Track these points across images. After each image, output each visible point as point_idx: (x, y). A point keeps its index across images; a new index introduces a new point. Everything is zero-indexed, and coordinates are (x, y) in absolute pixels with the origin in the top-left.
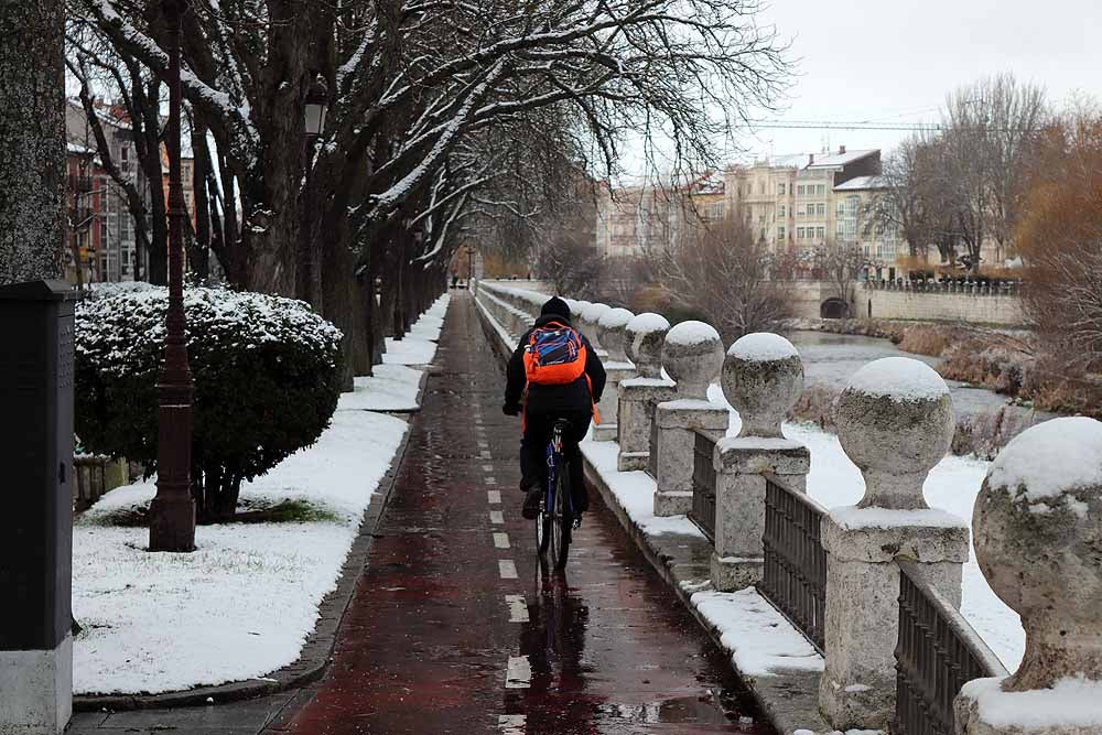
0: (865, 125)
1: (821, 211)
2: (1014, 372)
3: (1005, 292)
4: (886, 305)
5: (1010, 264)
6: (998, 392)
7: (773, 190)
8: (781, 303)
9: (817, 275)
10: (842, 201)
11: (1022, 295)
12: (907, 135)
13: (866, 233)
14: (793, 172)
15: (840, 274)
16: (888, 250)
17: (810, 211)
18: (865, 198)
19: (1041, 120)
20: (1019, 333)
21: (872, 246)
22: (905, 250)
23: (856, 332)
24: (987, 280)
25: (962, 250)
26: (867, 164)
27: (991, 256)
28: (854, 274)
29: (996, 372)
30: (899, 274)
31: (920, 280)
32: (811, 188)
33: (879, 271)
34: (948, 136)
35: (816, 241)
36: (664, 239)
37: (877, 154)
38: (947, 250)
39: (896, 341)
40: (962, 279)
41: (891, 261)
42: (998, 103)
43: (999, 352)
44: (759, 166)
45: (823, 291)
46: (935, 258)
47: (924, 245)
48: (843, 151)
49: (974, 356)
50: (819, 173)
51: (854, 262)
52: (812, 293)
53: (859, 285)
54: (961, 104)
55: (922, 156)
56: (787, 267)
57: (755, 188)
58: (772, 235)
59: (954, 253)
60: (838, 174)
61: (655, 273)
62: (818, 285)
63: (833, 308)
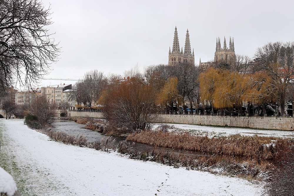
0: (68, 80)
1: (60, 96)
2: (102, 128)
3: (97, 112)
4: (73, 114)
5: (97, 106)
6: (99, 132)
7: (51, 92)
8: (53, 114)
9: (59, 108)
10: (64, 94)
11: (100, 112)
12: (76, 82)
13: (69, 100)
14: (55, 88)
15: (64, 108)
16: (74, 103)
17: (58, 96)
18: (69, 93)
19: (103, 79)
20: (101, 120)
21: (70, 103)
22: (77, 103)
23: (67, 119)
24: (93, 109)
25: (88, 103)
26: (69, 87)
27: (94, 105)
28: (67, 108)
29: (98, 128)
30: (75, 109)
31: (80, 109)
32: (58, 91)
33: (72, 107)
34: (85, 81)
35: (59, 102)
36: (29, 101)
37: (71, 85)
38: (85, 103)
39: (76, 121)
40: (88, 109)
41: (74, 106)
42: (94, 75)
43: (98, 124)
44: (48, 87)
45: (61, 111)
46: (83, 105)
47: (80, 102)
48: (64, 84)
49: (93, 124)
50: (60, 88)
51: (67, 106)
52: (59, 112)
53: (68, 110)
54: (87, 76)
55: (80, 85)
56: (54, 107)
57: (47, 91)
58: (51, 100)
59: (86, 104)
60: (63, 89)
61: (27, 108)
62: (60, 110)
63: (63, 115)
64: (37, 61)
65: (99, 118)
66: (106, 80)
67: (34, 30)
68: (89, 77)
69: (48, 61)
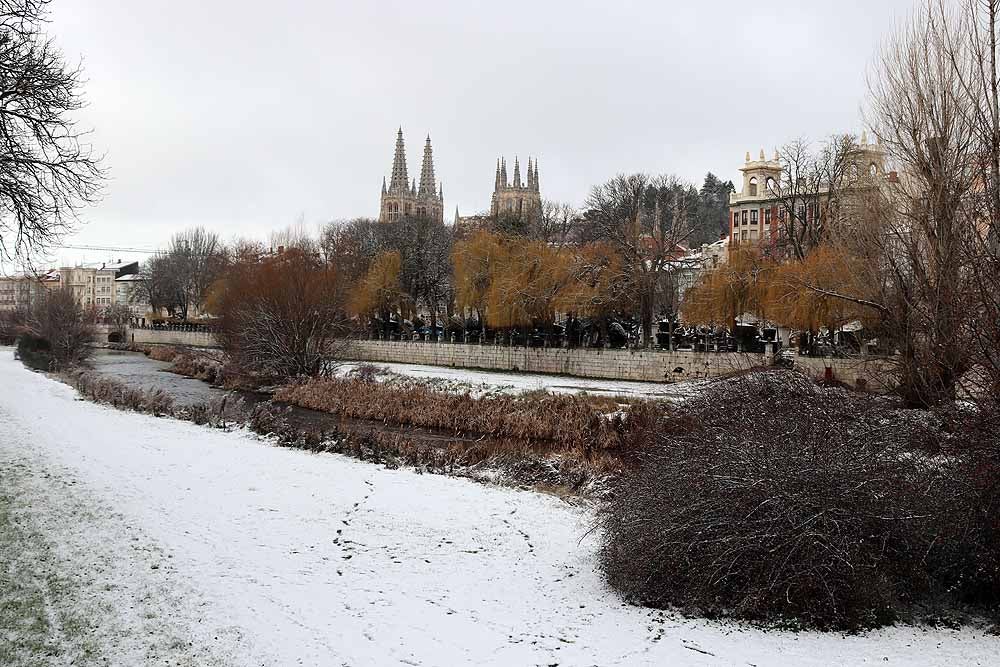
0: (130, 250)
1: (108, 290)
2: (212, 370)
3: (200, 330)
4: (141, 336)
5: (201, 317)
6: (204, 381)
7: (84, 279)
8: (88, 335)
9: (106, 321)
10: (119, 286)
11: (209, 331)
12: (151, 255)
13: (131, 301)
14: (95, 271)
15: (118, 321)
16: (142, 310)
17: (103, 290)
18: (130, 284)
19: (217, 249)
20: (211, 351)
21: (134, 308)
22: (150, 309)
23: (126, 349)
24: (191, 324)
25: (178, 310)
26: (132, 269)
27: (193, 313)
28: (125, 321)
29: (203, 371)
30: (147, 322)
31: (158, 324)
32: (104, 279)
33: (137, 319)
34: (172, 255)
35: (106, 305)
36: (27, 302)
37: (137, 263)
38: (171, 310)
39: (147, 354)
40: (179, 324)
41: (143, 315)
42: (197, 241)
43: (203, 360)
44: (77, 268)
45: (110, 329)
46: (165, 313)
47: (160, 307)
48: (120, 262)
49: (190, 363)
50: (108, 272)
51: (126, 316)
52: (104, 329)
53: (128, 326)
54: (178, 241)
55: (159, 265)
56: (92, 316)
57: (76, 278)
58: (84, 301)
59: (174, 311)
60: (117, 273)
61: (23, 319)
62: (107, 326)
63: (115, 337)
64: (48, 200)
65: (206, 347)
66: (224, 255)
67: (40, 122)
68: (183, 244)
69: (75, 200)
